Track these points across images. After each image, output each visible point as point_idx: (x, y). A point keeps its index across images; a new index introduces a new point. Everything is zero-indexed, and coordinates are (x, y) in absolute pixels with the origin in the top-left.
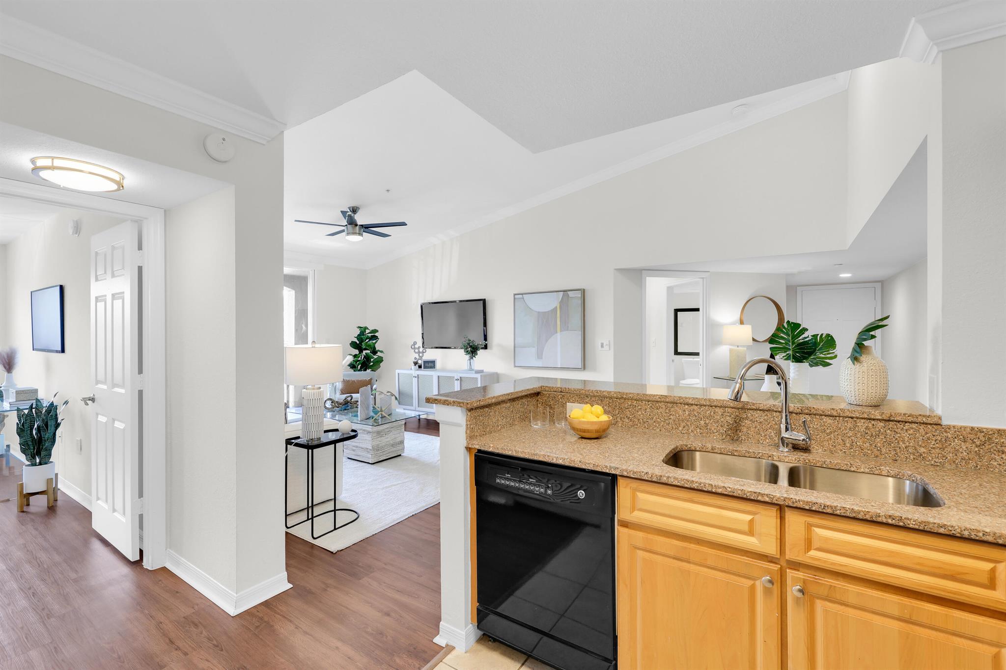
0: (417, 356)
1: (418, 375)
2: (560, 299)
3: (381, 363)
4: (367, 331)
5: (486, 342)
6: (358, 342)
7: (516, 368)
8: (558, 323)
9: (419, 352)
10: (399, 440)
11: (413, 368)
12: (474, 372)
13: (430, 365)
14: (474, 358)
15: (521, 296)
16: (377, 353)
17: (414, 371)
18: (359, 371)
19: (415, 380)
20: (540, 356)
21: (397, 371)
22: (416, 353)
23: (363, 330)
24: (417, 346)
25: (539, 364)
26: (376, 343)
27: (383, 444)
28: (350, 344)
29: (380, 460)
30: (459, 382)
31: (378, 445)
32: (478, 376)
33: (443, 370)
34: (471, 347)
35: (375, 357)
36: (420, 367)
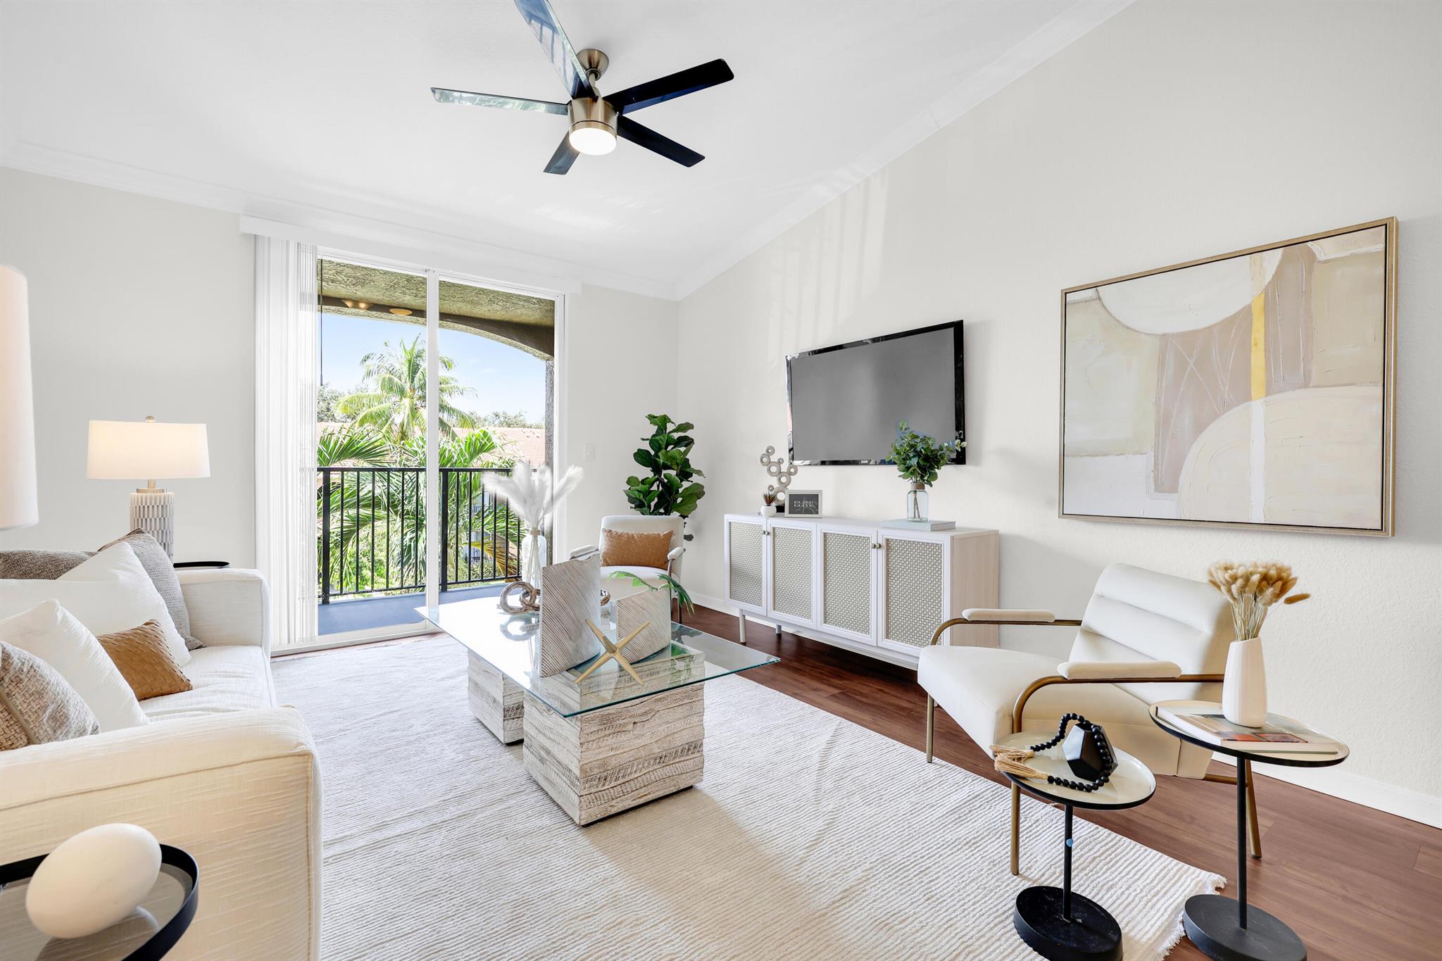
0: (774, 482)
1: (774, 529)
2: (1268, 278)
3: (699, 498)
4: (670, 427)
5: (964, 444)
6: (653, 453)
7: (1065, 521)
8: (1258, 359)
9: (780, 473)
10: (683, 738)
11: (762, 512)
12: (928, 527)
13: (806, 504)
14: (927, 486)
15: (1090, 293)
16: (691, 475)
17: (765, 518)
18: (651, 514)
19: (767, 541)
20: (1166, 481)
21: (728, 518)
22: (772, 474)
23: (661, 422)
24: (774, 458)
25: (1166, 507)
26: (686, 452)
27: (626, 758)
28: (635, 455)
29: (614, 811)
30: (882, 553)
31: (604, 764)
32: (944, 539)
33: (838, 518)
34: (918, 454)
35: (686, 484)
36: (780, 509)
